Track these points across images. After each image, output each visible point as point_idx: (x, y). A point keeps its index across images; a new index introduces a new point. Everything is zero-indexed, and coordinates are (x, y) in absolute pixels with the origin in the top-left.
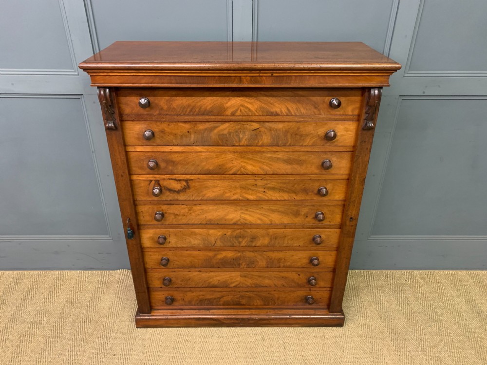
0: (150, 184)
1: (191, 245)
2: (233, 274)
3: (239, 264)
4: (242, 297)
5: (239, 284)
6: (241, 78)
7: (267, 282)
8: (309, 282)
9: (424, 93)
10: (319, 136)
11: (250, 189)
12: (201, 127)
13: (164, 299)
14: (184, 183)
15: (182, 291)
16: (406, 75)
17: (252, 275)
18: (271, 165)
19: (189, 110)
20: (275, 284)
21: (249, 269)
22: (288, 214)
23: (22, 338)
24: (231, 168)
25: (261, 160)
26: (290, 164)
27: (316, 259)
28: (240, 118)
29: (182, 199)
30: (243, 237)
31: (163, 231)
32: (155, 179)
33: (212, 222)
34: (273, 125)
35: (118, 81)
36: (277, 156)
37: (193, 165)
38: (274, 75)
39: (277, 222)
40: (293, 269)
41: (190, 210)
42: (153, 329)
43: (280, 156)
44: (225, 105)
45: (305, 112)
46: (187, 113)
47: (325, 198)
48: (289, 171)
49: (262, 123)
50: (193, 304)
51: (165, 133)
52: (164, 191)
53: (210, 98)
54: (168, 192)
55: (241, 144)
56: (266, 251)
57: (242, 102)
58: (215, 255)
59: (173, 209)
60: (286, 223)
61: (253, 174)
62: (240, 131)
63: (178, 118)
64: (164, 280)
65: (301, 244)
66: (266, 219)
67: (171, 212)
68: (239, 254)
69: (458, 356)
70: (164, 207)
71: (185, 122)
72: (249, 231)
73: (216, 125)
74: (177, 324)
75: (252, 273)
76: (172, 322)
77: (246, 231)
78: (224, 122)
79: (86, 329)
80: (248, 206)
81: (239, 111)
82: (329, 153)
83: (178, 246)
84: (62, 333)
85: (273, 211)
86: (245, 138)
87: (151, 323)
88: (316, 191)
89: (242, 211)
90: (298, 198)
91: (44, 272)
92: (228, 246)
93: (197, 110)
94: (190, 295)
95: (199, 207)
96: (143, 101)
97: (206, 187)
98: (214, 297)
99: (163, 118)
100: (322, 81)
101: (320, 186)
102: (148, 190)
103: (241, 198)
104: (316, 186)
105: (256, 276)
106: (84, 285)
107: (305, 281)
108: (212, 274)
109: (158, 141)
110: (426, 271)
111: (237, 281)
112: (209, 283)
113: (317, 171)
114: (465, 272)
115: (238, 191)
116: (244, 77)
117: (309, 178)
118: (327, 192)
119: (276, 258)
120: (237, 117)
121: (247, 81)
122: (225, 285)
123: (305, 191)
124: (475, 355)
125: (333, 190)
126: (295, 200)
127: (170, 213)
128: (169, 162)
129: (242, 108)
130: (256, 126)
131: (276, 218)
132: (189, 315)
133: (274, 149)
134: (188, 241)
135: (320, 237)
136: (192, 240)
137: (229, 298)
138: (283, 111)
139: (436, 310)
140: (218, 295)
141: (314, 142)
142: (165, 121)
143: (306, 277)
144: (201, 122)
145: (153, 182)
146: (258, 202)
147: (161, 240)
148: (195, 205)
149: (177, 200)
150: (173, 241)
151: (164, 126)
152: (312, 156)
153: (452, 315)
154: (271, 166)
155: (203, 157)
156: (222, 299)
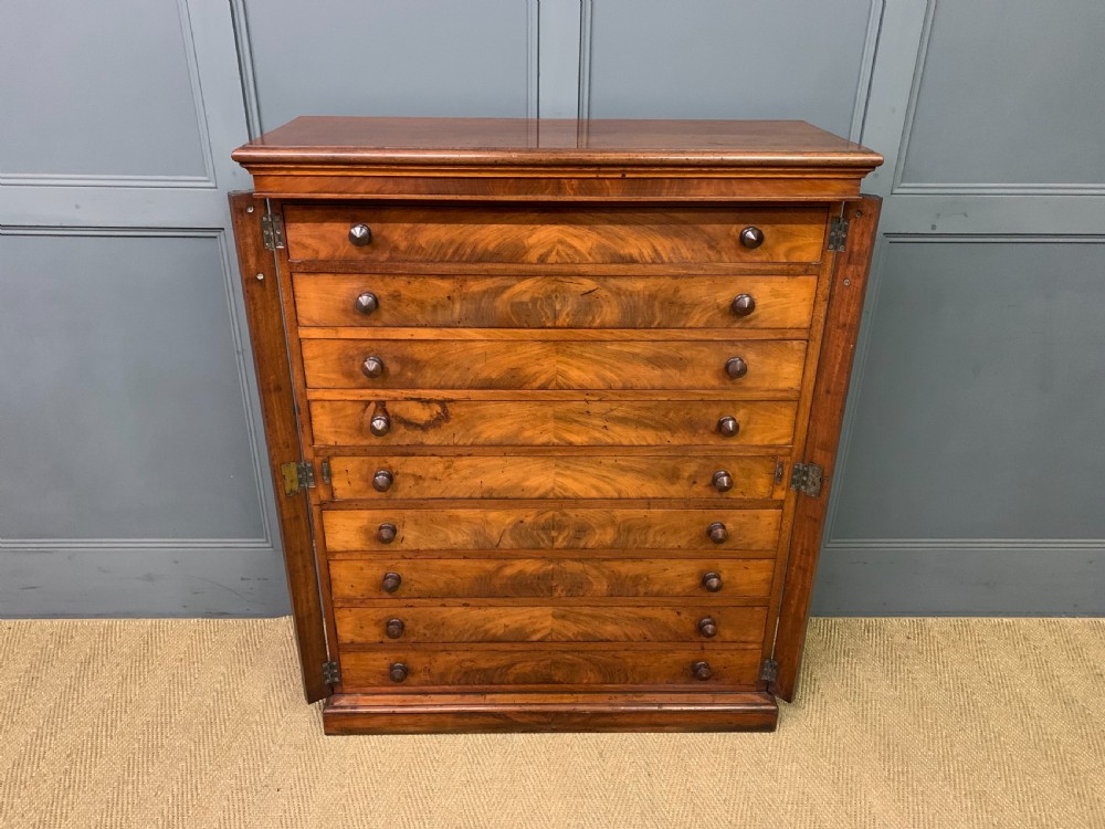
0: (364, 410)
1: (447, 546)
2: (537, 611)
3: (551, 589)
4: (556, 664)
5: (550, 634)
6: (559, 183)
7: (610, 630)
8: (700, 629)
9: (934, 227)
10: (718, 307)
11: (576, 421)
12: (476, 287)
13: (387, 669)
14: (438, 408)
15: (426, 650)
16: (896, 191)
17: (580, 614)
18: (618, 368)
19: (451, 251)
20: (626, 635)
21: (573, 601)
22: (654, 477)
23: (74, 756)
24: (535, 376)
25: (598, 358)
26: (659, 367)
27: (714, 577)
28: (556, 267)
29: (433, 443)
30: (560, 527)
31: (390, 514)
32: (375, 399)
33: (495, 495)
34: (624, 284)
35: (311, 189)
36: (631, 350)
37: (457, 368)
38: (628, 176)
39: (633, 494)
40: (666, 600)
41: (449, 467)
42: (361, 737)
43: (638, 349)
44: (525, 242)
45: (689, 256)
46: (447, 258)
47: (733, 442)
48: (658, 383)
49: (601, 279)
50: (450, 680)
51: (400, 301)
52: (394, 424)
53: (494, 226)
54: (402, 427)
55: (559, 323)
56: (608, 560)
57: (561, 236)
58: (500, 569)
59: (412, 465)
60: (650, 495)
61: (582, 389)
62: (556, 297)
63: (430, 268)
64: (388, 624)
65: (683, 543)
66: (608, 487)
67: (409, 471)
68: (551, 566)
69: (1025, 789)
70: (394, 461)
71: (442, 276)
72: (572, 513)
73: (507, 282)
74: (415, 725)
75: (577, 609)
76: (404, 720)
77: (565, 515)
78: (523, 276)
79: (215, 738)
80: (571, 460)
81: (554, 253)
82: (739, 344)
83: (422, 548)
84: (162, 746)
85: (624, 470)
86: (566, 310)
87: (358, 723)
88: (713, 426)
89: (557, 470)
90: (675, 441)
91: (119, 622)
92: (528, 549)
93: (469, 250)
94: (443, 661)
95: (466, 461)
96: (358, 231)
97: (483, 417)
98: (493, 664)
99: (398, 268)
100: (724, 190)
101: (721, 414)
102: (362, 423)
103: (556, 441)
104: (713, 414)
105: (586, 615)
106: (209, 649)
107: (691, 627)
108: (493, 611)
109: (386, 317)
110: (952, 619)
111: (546, 627)
112: (486, 632)
113: (715, 383)
114: (1036, 620)
115: (551, 425)
116: (566, 181)
117: (698, 398)
118: (737, 427)
119: (630, 574)
120: (551, 266)
121: (572, 189)
122: (519, 637)
123: (691, 426)
124: (1061, 787)
125: (748, 423)
126: (670, 447)
127: (407, 475)
128: (405, 361)
129: (560, 247)
130: (588, 284)
131: (629, 485)
132: (441, 705)
133: (626, 334)
134: (441, 535)
135: (724, 527)
136: (451, 535)
137: (525, 667)
138: (646, 253)
139: (974, 697)
140: (503, 660)
141: (708, 321)
142: (401, 275)
143: (693, 618)
144: (477, 276)
145: (373, 405)
146: (590, 450)
147: (385, 534)
148: (460, 455)
149: (422, 445)
150: (410, 537)
151: (399, 284)
152: (706, 349)
153: (1008, 707)
154: (619, 372)
155: (479, 351)
156: (512, 670)
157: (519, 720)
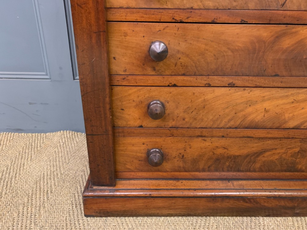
4: (303, 153)
13: (144, 155)
15: (183, 136)
42: (118, 218)
50: (201, 167)
58: (278, 37)
64: (150, 105)
74: (169, 208)
76: (160, 203)
87: (115, 206)
94: (197, 147)
111: (305, 113)
112: (245, 117)
156: (261, 158)
157: (266, 204)
